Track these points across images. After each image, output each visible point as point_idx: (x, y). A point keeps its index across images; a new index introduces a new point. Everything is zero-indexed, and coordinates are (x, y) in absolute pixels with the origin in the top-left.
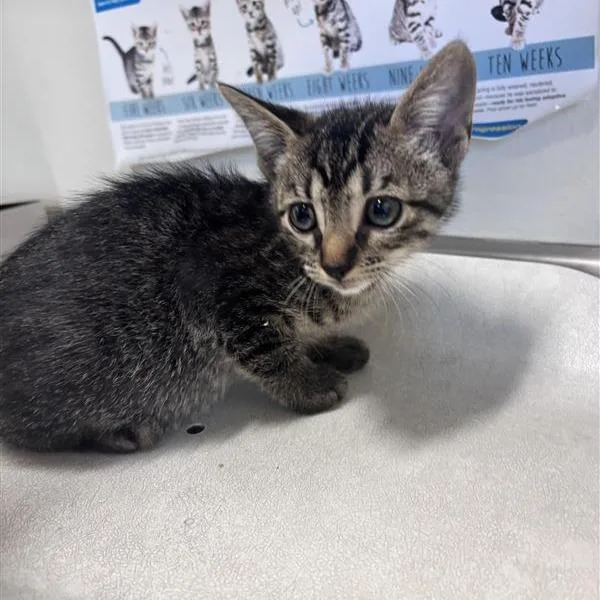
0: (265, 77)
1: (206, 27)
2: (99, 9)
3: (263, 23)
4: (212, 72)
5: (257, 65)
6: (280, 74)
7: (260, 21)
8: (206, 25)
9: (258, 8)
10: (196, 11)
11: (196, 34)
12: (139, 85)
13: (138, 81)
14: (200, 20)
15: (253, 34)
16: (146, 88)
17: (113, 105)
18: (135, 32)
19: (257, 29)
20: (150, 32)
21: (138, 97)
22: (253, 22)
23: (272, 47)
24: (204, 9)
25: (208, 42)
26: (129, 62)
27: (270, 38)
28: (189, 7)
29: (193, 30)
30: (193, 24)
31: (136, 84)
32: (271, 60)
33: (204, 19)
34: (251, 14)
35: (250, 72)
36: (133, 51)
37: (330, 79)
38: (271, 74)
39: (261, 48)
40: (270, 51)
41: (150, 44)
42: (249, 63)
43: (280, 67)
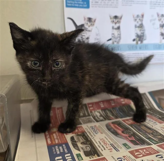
0: (139, 42)
1: (119, 23)
2: (67, 6)
3: (141, 26)
5: (137, 38)
7: (140, 25)
8: (119, 22)
9: (140, 21)
10: (116, 17)
11: (114, 25)
14: (117, 20)
15: (137, 28)
18: (85, 19)
20: (93, 20)
22: (138, 25)
23: (143, 33)
25: (119, 28)
27: (143, 31)
29: (112, 23)
30: (113, 21)
32: (142, 37)
33: (119, 20)
34: (138, 22)
35: (134, 40)
37: (161, 45)
38: (142, 42)
39: (139, 33)
40: (142, 34)
41: (91, 24)
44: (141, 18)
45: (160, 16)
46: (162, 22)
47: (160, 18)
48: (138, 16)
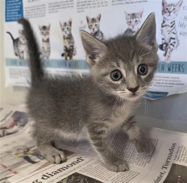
0: (68, 58)
1: (48, 35)
2: (7, 21)
3: (70, 36)
4: (48, 53)
5: (66, 53)
6: (74, 58)
8: (48, 33)
9: (69, 30)
10: (44, 28)
12: (19, 53)
13: (18, 51)
14: (46, 31)
15: (66, 40)
16: (21, 55)
17: (7, 60)
19: (67, 38)
21: (17, 58)
22: (66, 36)
23: (72, 46)
24: (48, 28)
25: (48, 41)
26: (16, 43)
27: (72, 43)
28: (42, 25)
30: (43, 33)
31: (17, 53)
32: (71, 52)
34: (66, 32)
35: (63, 55)
36: (18, 39)
38: (71, 57)
39: (68, 46)
40: (71, 48)
42: (63, 51)
43: (75, 55)
44: (69, 27)
45: (90, 21)
46: (94, 30)
47: (91, 24)
48: (65, 24)
